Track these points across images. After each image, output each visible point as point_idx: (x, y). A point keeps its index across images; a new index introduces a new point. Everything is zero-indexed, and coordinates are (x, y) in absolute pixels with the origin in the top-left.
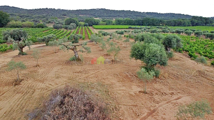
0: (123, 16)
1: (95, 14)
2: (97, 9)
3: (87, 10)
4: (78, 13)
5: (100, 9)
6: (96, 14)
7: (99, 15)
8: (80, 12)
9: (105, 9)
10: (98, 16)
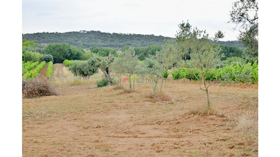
0: (138, 45)
1: (77, 42)
2: (82, 32)
3: (60, 33)
4: (39, 40)
5: (88, 32)
6: (79, 41)
7: (85, 43)
8: (44, 38)
9: (99, 32)
10: (84, 45)
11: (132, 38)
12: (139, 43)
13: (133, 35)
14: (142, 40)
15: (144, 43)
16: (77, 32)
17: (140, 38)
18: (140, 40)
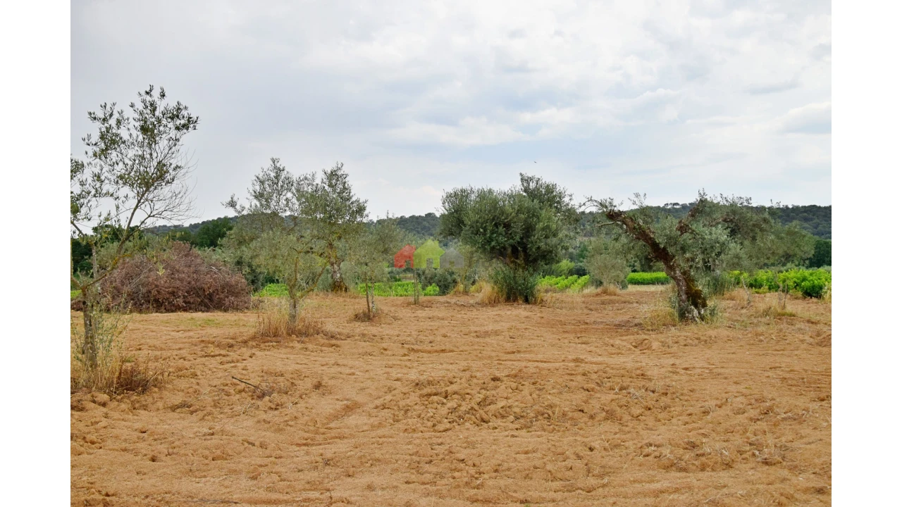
11: (788, 216)
12: (809, 228)
13: (793, 208)
14: (816, 220)
15: (820, 228)
16: (659, 207)
17: (811, 216)
18: (812, 220)
